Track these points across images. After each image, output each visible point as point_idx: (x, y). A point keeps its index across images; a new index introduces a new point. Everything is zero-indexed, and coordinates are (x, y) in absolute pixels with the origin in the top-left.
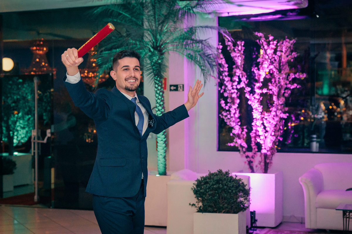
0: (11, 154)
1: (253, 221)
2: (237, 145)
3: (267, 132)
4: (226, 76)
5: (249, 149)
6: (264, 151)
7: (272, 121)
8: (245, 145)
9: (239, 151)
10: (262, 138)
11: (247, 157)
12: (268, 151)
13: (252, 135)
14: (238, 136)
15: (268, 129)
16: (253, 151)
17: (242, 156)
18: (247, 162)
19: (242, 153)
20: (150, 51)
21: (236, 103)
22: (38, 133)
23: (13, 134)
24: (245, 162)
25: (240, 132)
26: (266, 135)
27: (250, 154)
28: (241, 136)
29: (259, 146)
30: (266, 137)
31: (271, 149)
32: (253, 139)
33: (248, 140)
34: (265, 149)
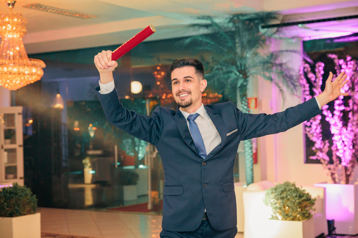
0: (137, 167)
1: (332, 229)
2: (319, 158)
3: (345, 146)
4: (307, 95)
5: (331, 162)
6: (344, 164)
7: (349, 136)
8: (327, 158)
9: (321, 163)
10: (341, 151)
11: (329, 169)
12: (347, 164)
13: (333, 148)
14: (321, 150)
15: (346, 143)
16: (335, 164)
17: (324, 168)
18: (330, 174)
19: (325, 166)
20: (236, 74)
21: (317, 119)
22: (150, 148)
23: (139, 149)
24: (328, 174)
25: (322, 147)
26: (345, 148)
27: (332, 166)
28: (324, 150)
29: (340, 159)
30: (345, 151)
31: (351, 161)
32: (334, 153)
33: (330, 154)
34: (345, 161)
